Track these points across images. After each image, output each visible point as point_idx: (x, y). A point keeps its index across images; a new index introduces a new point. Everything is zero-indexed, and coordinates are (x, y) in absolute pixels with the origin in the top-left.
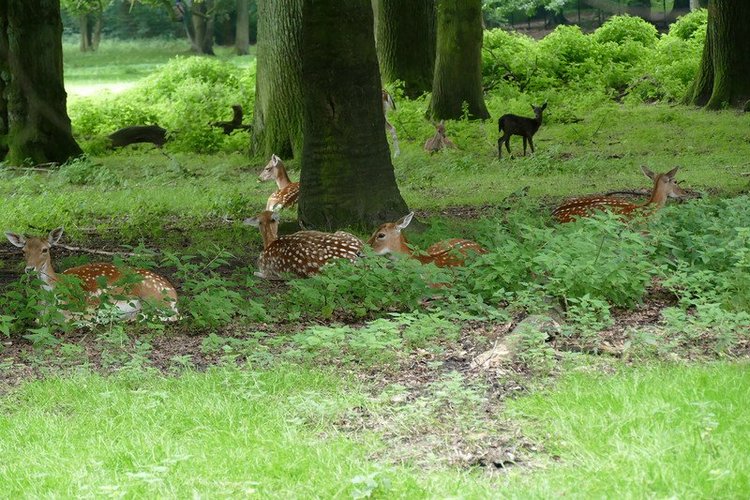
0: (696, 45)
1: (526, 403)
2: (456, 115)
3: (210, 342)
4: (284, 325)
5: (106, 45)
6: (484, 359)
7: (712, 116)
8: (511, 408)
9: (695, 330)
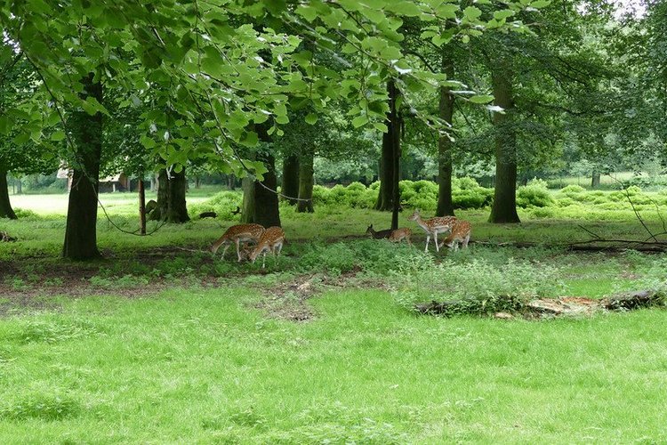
0: (377, 192)
1: (312, 300)
2: (304, 211)
3: (220, 279)
4: (244, 275)
5: (203, 186)
6: (302, 287)
7: (381, 213)
8: (307, 302)
9: (366, 279)
